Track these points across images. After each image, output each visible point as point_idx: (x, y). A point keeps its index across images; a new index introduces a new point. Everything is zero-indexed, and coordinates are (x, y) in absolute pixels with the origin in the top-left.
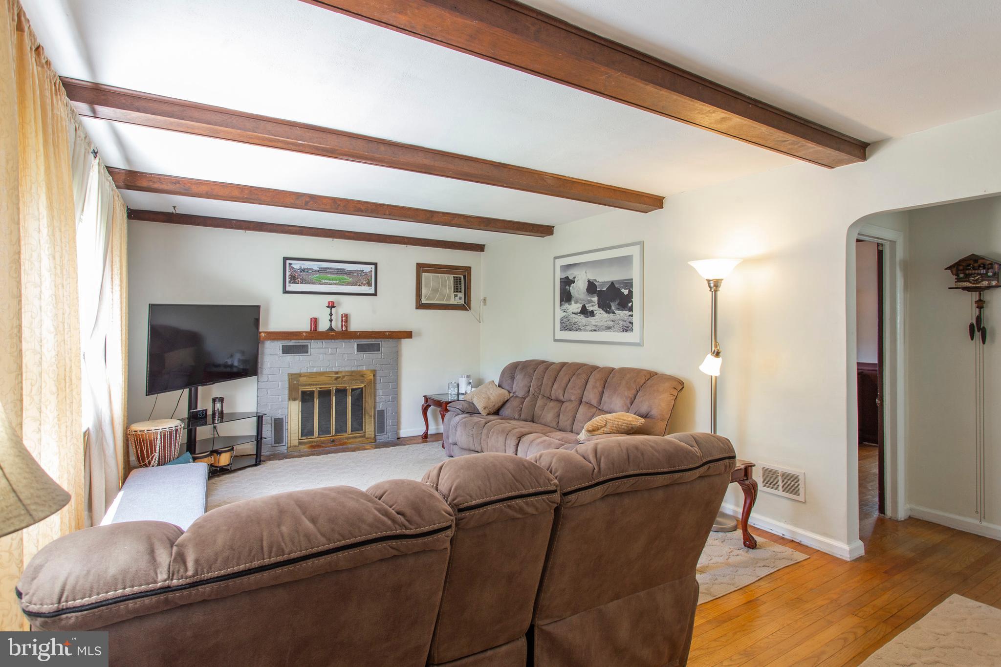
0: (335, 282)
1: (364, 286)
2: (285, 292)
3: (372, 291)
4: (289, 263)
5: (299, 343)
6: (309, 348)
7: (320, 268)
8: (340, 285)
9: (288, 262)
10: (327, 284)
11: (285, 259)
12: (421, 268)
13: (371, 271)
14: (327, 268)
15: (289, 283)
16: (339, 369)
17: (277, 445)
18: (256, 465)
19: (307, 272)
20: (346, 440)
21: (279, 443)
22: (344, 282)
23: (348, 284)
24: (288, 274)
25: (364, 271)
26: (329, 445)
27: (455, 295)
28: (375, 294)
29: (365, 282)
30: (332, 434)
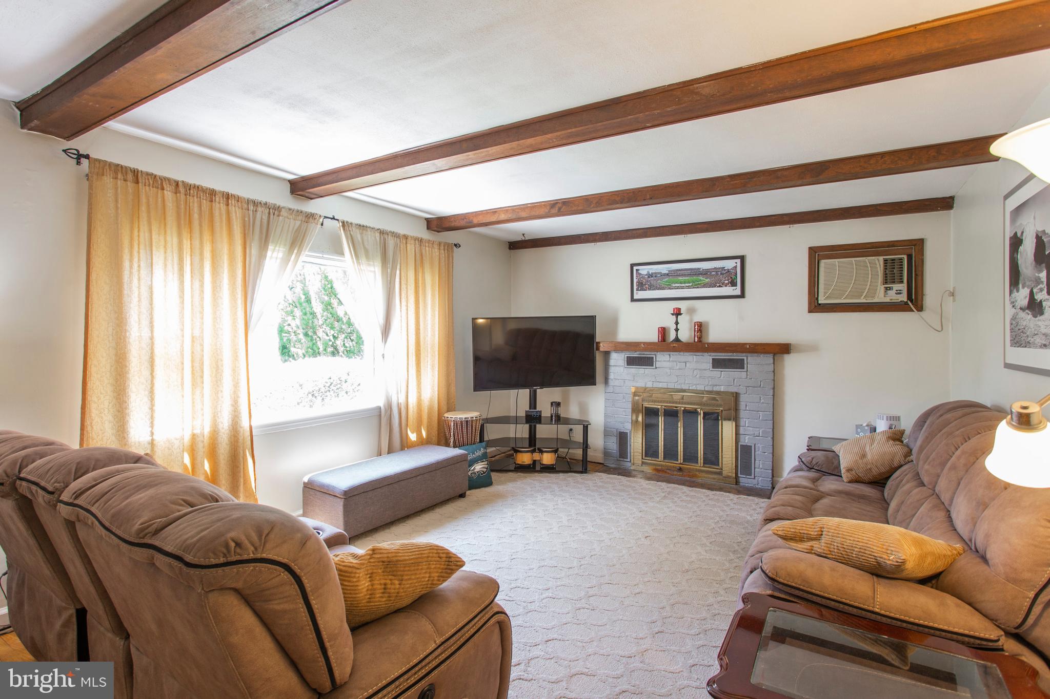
0: (687, 285)
1: (726, 286)
2: (633, 300)
3: (738, 292)
4: (637, 270)
5: (644, 354)
6: (654, 360)
7: (669, 271)
8: (694, 288)
9: (635, 268)
10: (678, 288)
11: (632, 266)
12: (817, 255)
13: (736, 267)
14: (677, 270)
15: (637, 291)
16: (689, 387)
17: (622, 459)
18: (582, 472)
19: (656, 276)
20: (697, 473)
21: (623, 458)
22: (699, 284)
23: (705, 286)
24: (635, 280)
25: (725, 269)
26: (676, 473)
27: (886, 288)
28: (742, 296)
29: (727, 282)
30: (679, 461)
